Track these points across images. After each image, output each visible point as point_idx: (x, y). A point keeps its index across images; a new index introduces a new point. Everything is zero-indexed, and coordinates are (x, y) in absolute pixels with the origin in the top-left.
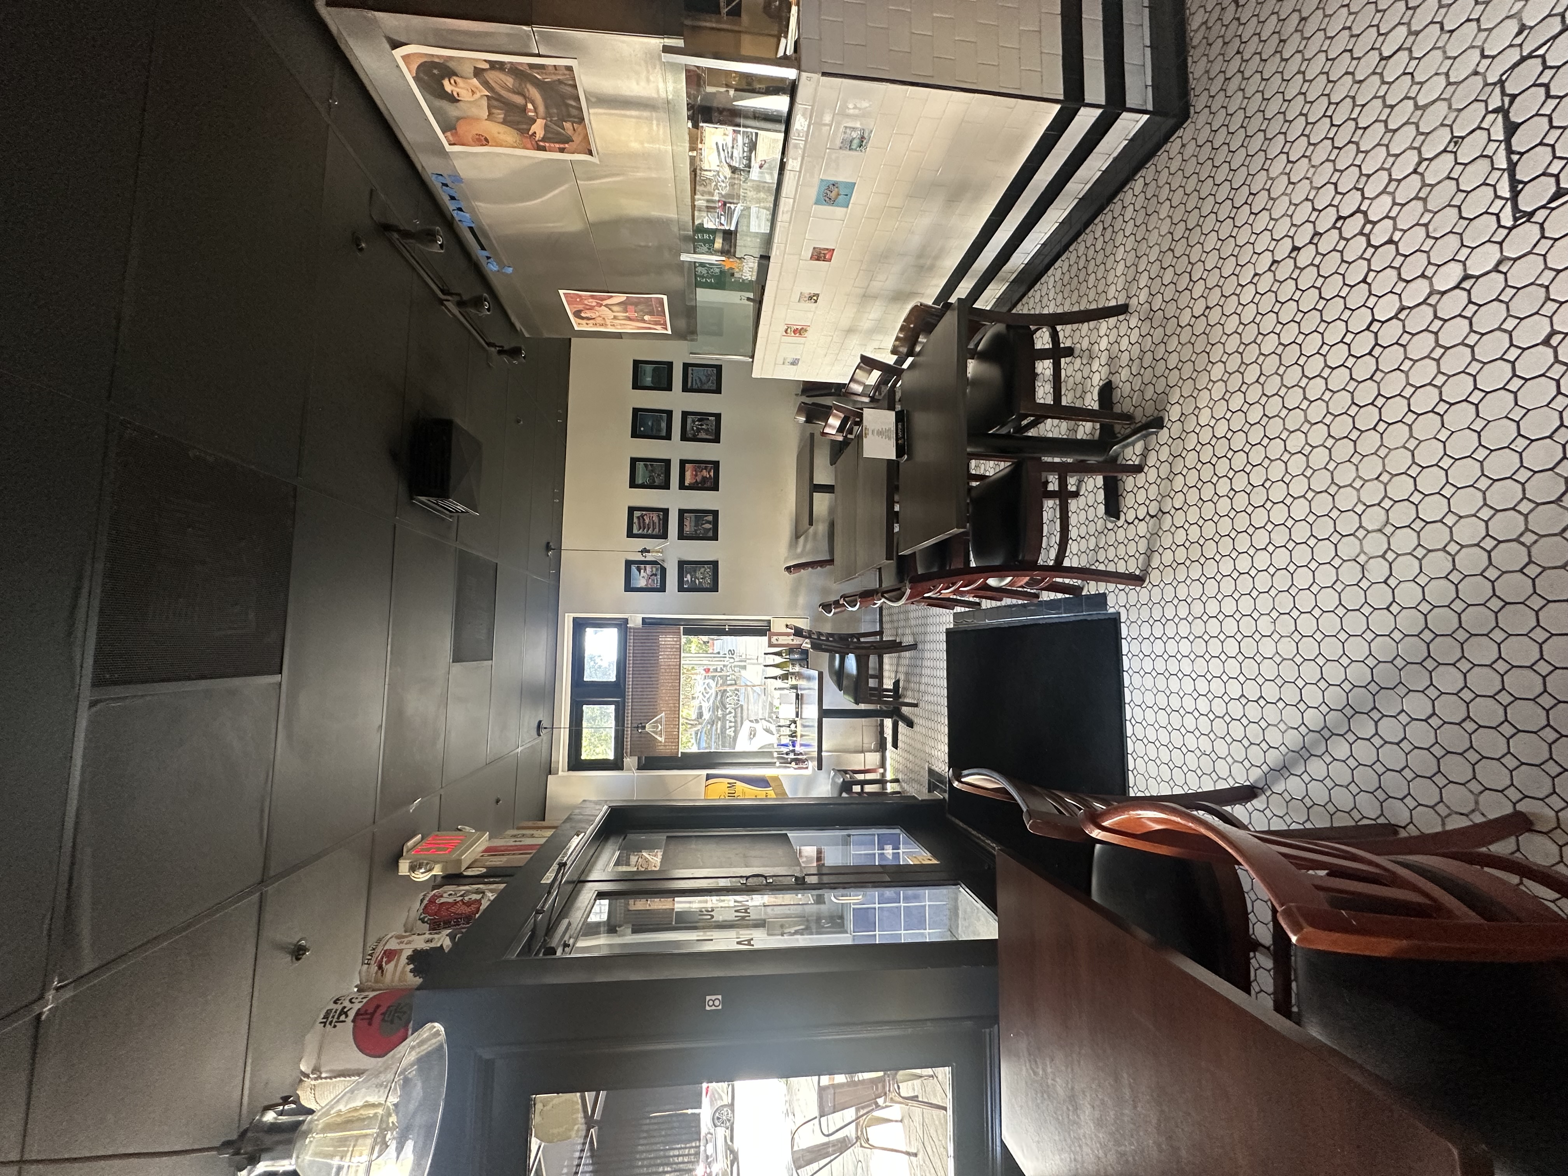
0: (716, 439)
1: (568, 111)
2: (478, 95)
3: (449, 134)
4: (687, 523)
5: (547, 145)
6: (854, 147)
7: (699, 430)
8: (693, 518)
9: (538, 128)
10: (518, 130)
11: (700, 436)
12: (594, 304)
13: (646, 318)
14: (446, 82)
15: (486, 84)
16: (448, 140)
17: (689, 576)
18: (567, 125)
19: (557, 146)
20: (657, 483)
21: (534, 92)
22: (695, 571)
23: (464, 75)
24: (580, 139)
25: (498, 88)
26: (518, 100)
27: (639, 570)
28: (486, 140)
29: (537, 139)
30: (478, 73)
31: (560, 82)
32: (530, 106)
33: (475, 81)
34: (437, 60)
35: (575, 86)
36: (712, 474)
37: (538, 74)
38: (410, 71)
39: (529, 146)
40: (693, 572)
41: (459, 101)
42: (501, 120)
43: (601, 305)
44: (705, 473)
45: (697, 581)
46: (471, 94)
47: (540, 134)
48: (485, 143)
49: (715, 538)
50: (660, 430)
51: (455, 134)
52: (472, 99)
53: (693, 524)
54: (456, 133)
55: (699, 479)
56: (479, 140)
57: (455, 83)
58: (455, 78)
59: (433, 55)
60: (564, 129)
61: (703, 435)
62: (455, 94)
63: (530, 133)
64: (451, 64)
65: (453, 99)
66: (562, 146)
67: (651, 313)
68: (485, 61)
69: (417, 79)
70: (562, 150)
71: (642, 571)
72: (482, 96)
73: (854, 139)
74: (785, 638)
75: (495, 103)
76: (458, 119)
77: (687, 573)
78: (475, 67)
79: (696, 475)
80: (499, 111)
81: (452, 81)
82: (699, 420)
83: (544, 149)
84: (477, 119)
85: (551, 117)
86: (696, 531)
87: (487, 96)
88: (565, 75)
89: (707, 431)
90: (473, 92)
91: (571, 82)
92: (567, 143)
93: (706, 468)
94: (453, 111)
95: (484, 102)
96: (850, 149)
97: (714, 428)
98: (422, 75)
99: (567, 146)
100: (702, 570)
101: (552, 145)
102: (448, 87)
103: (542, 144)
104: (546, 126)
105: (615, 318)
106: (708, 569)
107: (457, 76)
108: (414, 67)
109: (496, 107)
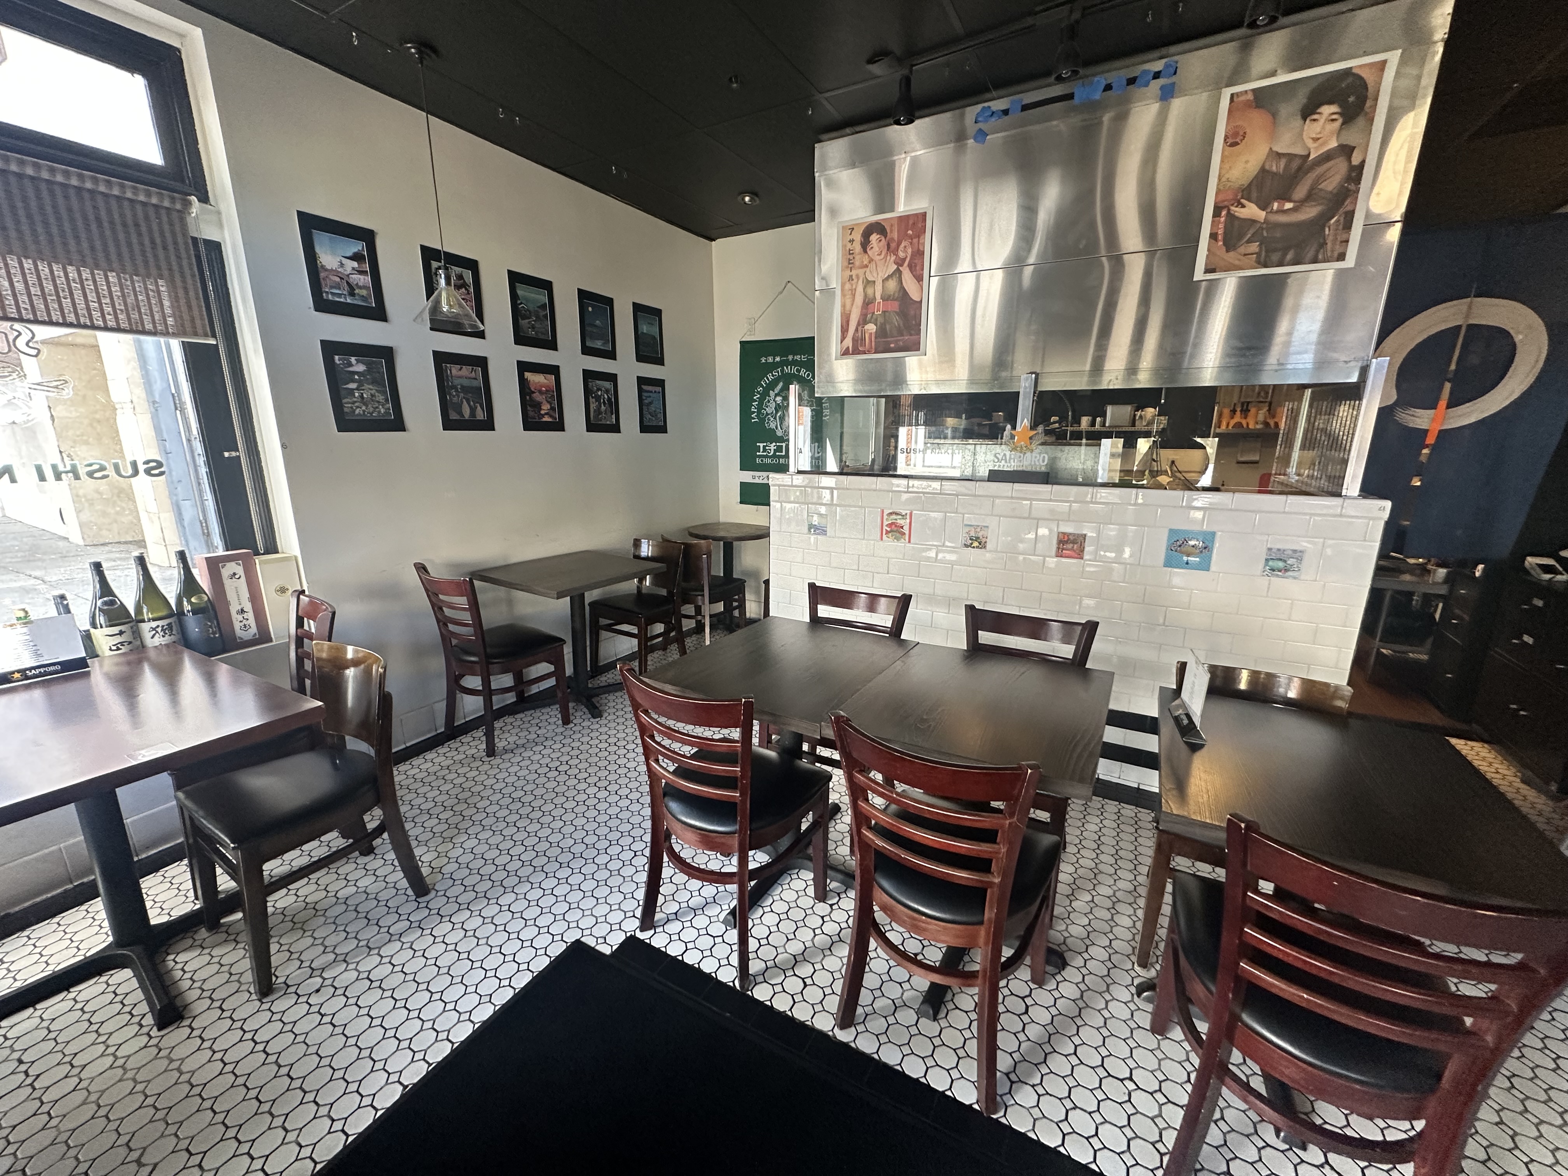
0: (592, 427)
1: (1275, 250)
2: (1311, 144)
3: (1250, 97)
4: (466, 371)
5: (1223, 219)
6: (1271, 563)
7: (598, 399)
8: (475, 383)
9: (1251, 211)
10: (1250, 184)
11: (592, 400)
12: (901, 254)
13: (871, 328)
14: (1334, 108)
15: (1327, 157)
16: (1238, 94)
17: (361, 368)
18: (1254, 247)
19: (1220, 232)
20: (524, 323)
21: (1310, 212)
22: (374, 382)
23: (1344, 132)
24: (1231, 261)
25: (1319, 170)
26: (1300, 192)
27: (356, 257)
28: (1234, 144)
29: (1232, 208)
30: (1346, 151)
31: (1323, 245)
32: (1288, 206)
33: (1333, 144)
34: (1369, 103)
35: (1315, 261)
36: (547, 419)
37: (1338, 221)
38: (1360, 66)
39: (1221, 197)
40: (371, 377)
41: (1305, 120)
42: (1267, 167)
43: (900, 263)
44: (546, 407)
45: (353, 386)
46: (1314, 136)
47: (1240, 212)
48: (1230, 141)
49: (448, 425)
50: (594, 338)
51: (1248, 105)
52: (1305, 136)
53: (466, 383)
54: (1250, 106)
55: (537, 397)
56: (1236, 134)
57: (1333, 120)
58: (1340, 121)
59: (1376, 99)
60: (1248, 242)
61: (593, 406)
62: (1315, 117)
63: (1243, 201)
64: (1361, 121)
65: (1308, 112)
66: (1220, 237)
67: (882, 333)
68: (1363, 162)
69: (1348, 72)
70: (1213, 236)
71: (355, 264)
72: (1309, 149)
73: (1285, 561)
74: (245, 594)
75: (1295, 165)
76: (1274, 115)
77: (368, 364)
78: (1354, 148)
79: (540, 392)
80: (1282, 166)
81: (1334, 117)
82: (609, 399)
83: (1217, 213)
84: (1273, 135)
85: (1268, 229)
86: (454, 387)
87: (1309, 155)
88: (1332, 251)
89: (598, 411)
90: (1316, 140)
91: (1320, 257)
92: (1224, 244)
93: (553, 409)
94: (1289, 109)
95: (1299, 151)
96: (1267, 560)
97: (603, 422)
98: (1350, 80)
99: (1221, 243)
100: (381, 398)
101: (1221, 226)
102: (1328, 110)
103: (1224, 213)
104: (1253, 222)
105: (868, 283)
106: (384, 409)
107: (1343, 124)
108: (1364, 74)
109: (1287, 166)
